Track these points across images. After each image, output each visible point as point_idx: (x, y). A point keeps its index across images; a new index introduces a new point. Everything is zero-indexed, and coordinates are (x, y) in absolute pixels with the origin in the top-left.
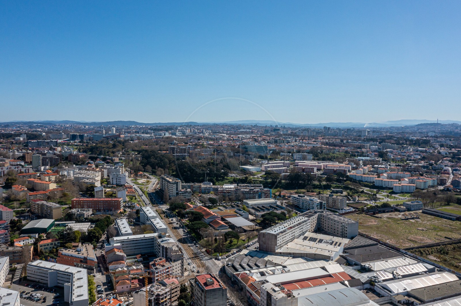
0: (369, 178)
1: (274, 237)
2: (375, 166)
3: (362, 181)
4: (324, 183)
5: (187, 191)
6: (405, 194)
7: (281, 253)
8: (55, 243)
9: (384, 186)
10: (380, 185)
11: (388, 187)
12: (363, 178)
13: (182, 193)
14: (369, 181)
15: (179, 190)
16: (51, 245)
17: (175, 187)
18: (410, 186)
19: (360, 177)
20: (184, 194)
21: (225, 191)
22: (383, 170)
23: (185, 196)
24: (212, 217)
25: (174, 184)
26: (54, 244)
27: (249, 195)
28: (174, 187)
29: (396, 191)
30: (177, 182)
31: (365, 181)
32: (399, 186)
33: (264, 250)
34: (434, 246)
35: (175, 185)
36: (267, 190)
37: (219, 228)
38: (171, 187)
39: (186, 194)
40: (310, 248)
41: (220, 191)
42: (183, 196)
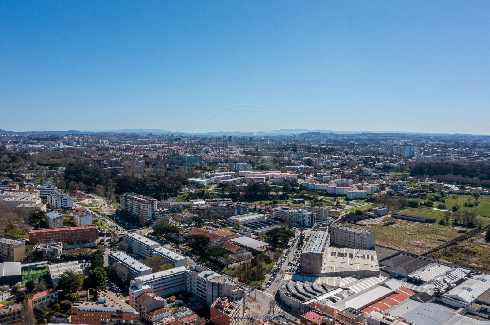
0: (321, 186)
1: (319, 257)
2: (318, 174)
3: (314, 189)
4: (281, 193)
5: (164, 211)
6: (360, 200)
7: (326, 274)
8: (52, 295)
9: (337, 194)
10: (333, 193)
11: (341, 194)
12: (316, 186)
13: (159, 214)
14: (321, 189)
15: (154, 210)
16: (47, 298)
17: (151, 207)
18: (362, 192)
19: (312, 186)
20: (161, 215)
21: (201, 208)
22: (328, 178)
23: (163, 216)
24: (222, 240)
25: (149, 204)
26: (51, 297)
27: (228, 210)
28: (149, 208)
29: (350, 198)
30: (153, 201)
31: (317, 189)
32: (353, 193)
33: (308, 272)
34: (439, 249)
35: (151, 204)
36: (245, 205)
37: (238, 252)
38: (145, 207)
39: (164, 214)
40: (351, 264)
41: (195, 208)
42: (160, 216)
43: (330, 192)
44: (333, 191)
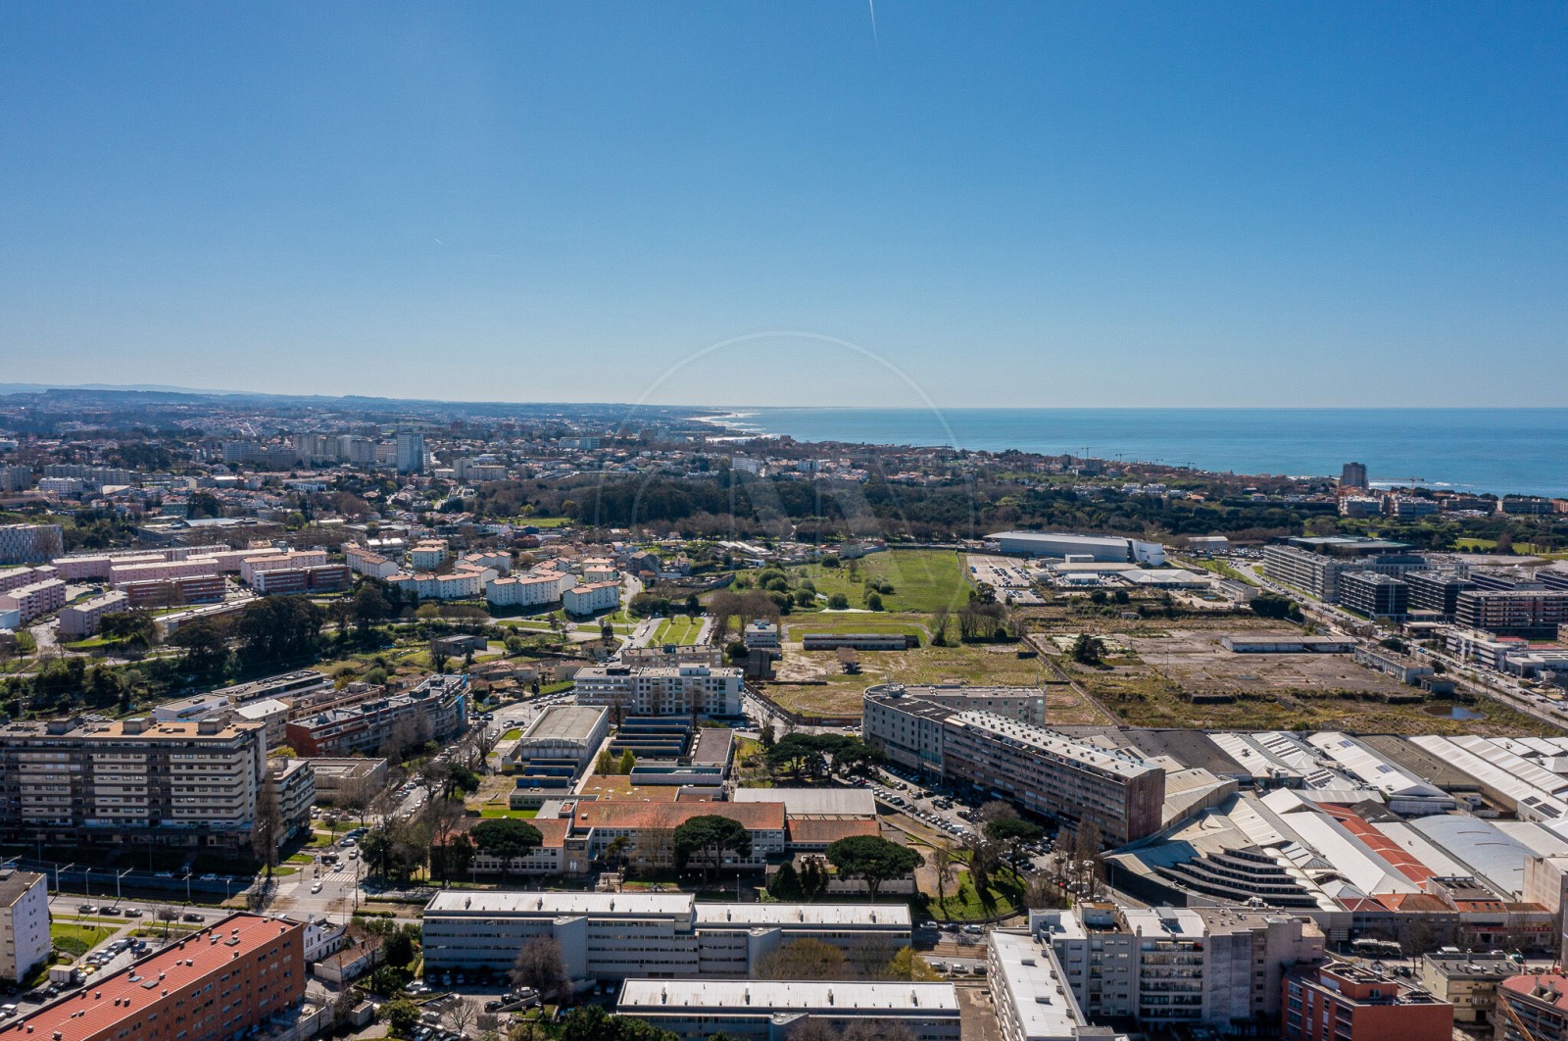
0: (458, 582)
3: (438, 598)
5: (298, 771)
6: (616, 615)
9: (525, 603)
10: (512, 601)
11: (536, 602)
12: (442, 586)
13: (288, 787)
14: (458, 594)
17: (253, 766)
19: (428, 585)
23: (300, 795)
27: (434, 716)
29: (584, 612)
31: (446, 595)
32: (588, 593)
43: (501, 601)
44: (511, 596)
